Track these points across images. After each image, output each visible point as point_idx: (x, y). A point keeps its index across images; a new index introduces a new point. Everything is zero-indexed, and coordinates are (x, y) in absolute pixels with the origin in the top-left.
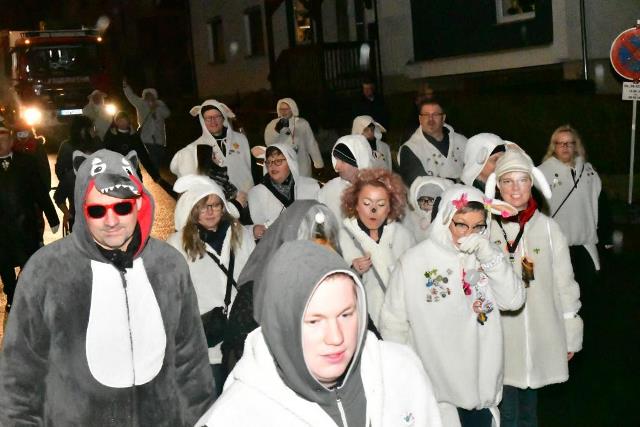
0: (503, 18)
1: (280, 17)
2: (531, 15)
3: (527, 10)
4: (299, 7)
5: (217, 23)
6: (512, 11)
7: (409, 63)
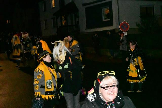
0: (104, 20)
1: (59, 20)
2: (109, 20)
3: (108, 19)
4: (63, 18)
5: (46, 21)
6: (105, 19)
7: (85, 29)
